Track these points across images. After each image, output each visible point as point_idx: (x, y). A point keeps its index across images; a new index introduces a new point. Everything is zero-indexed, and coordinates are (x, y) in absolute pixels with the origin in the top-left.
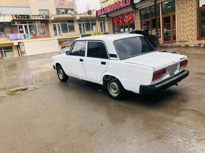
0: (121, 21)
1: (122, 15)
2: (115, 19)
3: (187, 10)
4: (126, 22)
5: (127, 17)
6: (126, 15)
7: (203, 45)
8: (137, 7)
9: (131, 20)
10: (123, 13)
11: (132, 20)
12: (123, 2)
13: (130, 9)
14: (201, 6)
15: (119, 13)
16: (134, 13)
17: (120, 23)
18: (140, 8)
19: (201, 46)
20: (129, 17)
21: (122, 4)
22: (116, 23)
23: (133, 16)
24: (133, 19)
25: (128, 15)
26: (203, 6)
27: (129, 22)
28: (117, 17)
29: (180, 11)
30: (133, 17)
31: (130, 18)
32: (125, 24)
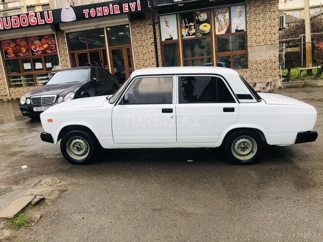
0: (24, 50)
1: (26, 39)
2: (9, 44)
3: (147, 44)
4: (37, 52)
5: (37, 42)
6: (35, 40)
8: (62, 28)
9: (47, 49)
10: (29, 36)
11: (51, 50)
12: (36, 16)
13: (49, 31)
15: (21, 34)
16: (54, 37)
17: (21, 52)
20: (42, 44)
21: (34, 19)
22: (10, 51)
23: (52, 42)
24: (52, 47)
25: (40, 40)
27: (44, 52)
28: (14, 40)
29: (137, 43)
30: (53, 44)
31: (46, 46)
32: (33, 55)
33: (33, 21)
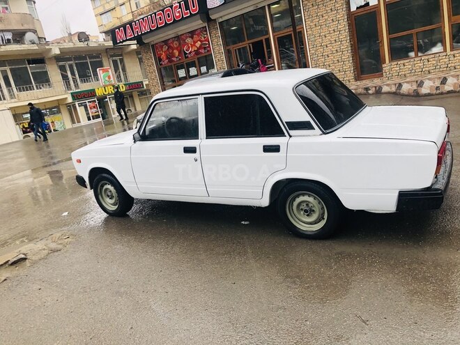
0: (176, 53)
1: (178, 38)
2: (162, 47)
3: (326, 20)
4: (190, 53)
5: (189, 40)
6: (187, 37)
7: (374, 89)
8: (213, 17)
9: (200, 48)
10: (180, 33)
11: (205, 48)
12: (180, 7)
13: (198, 23)
14: (353, 8)
15: (170, 33)
16: (206, 31)
17: (174, 56)
18: (220, 20)
19: (370, 92)
20: (195, 42)
21: (179, 12)
22: (163, 56)
23: (205, 37)
24: (206, 44)
25: (192, 37)
26: (357, 8)
27: (197, 52)
28: (166, 42)
29: (312, 22)
30: (205, 41)
31: (198, 44)
32: (186, 58)
33: (178, 15)
